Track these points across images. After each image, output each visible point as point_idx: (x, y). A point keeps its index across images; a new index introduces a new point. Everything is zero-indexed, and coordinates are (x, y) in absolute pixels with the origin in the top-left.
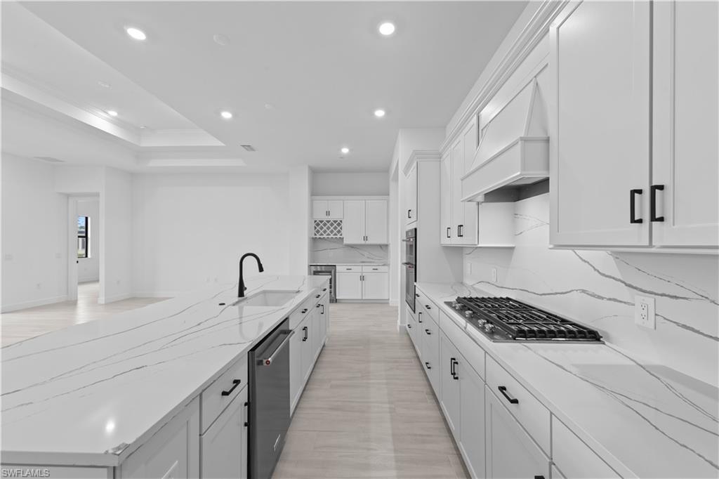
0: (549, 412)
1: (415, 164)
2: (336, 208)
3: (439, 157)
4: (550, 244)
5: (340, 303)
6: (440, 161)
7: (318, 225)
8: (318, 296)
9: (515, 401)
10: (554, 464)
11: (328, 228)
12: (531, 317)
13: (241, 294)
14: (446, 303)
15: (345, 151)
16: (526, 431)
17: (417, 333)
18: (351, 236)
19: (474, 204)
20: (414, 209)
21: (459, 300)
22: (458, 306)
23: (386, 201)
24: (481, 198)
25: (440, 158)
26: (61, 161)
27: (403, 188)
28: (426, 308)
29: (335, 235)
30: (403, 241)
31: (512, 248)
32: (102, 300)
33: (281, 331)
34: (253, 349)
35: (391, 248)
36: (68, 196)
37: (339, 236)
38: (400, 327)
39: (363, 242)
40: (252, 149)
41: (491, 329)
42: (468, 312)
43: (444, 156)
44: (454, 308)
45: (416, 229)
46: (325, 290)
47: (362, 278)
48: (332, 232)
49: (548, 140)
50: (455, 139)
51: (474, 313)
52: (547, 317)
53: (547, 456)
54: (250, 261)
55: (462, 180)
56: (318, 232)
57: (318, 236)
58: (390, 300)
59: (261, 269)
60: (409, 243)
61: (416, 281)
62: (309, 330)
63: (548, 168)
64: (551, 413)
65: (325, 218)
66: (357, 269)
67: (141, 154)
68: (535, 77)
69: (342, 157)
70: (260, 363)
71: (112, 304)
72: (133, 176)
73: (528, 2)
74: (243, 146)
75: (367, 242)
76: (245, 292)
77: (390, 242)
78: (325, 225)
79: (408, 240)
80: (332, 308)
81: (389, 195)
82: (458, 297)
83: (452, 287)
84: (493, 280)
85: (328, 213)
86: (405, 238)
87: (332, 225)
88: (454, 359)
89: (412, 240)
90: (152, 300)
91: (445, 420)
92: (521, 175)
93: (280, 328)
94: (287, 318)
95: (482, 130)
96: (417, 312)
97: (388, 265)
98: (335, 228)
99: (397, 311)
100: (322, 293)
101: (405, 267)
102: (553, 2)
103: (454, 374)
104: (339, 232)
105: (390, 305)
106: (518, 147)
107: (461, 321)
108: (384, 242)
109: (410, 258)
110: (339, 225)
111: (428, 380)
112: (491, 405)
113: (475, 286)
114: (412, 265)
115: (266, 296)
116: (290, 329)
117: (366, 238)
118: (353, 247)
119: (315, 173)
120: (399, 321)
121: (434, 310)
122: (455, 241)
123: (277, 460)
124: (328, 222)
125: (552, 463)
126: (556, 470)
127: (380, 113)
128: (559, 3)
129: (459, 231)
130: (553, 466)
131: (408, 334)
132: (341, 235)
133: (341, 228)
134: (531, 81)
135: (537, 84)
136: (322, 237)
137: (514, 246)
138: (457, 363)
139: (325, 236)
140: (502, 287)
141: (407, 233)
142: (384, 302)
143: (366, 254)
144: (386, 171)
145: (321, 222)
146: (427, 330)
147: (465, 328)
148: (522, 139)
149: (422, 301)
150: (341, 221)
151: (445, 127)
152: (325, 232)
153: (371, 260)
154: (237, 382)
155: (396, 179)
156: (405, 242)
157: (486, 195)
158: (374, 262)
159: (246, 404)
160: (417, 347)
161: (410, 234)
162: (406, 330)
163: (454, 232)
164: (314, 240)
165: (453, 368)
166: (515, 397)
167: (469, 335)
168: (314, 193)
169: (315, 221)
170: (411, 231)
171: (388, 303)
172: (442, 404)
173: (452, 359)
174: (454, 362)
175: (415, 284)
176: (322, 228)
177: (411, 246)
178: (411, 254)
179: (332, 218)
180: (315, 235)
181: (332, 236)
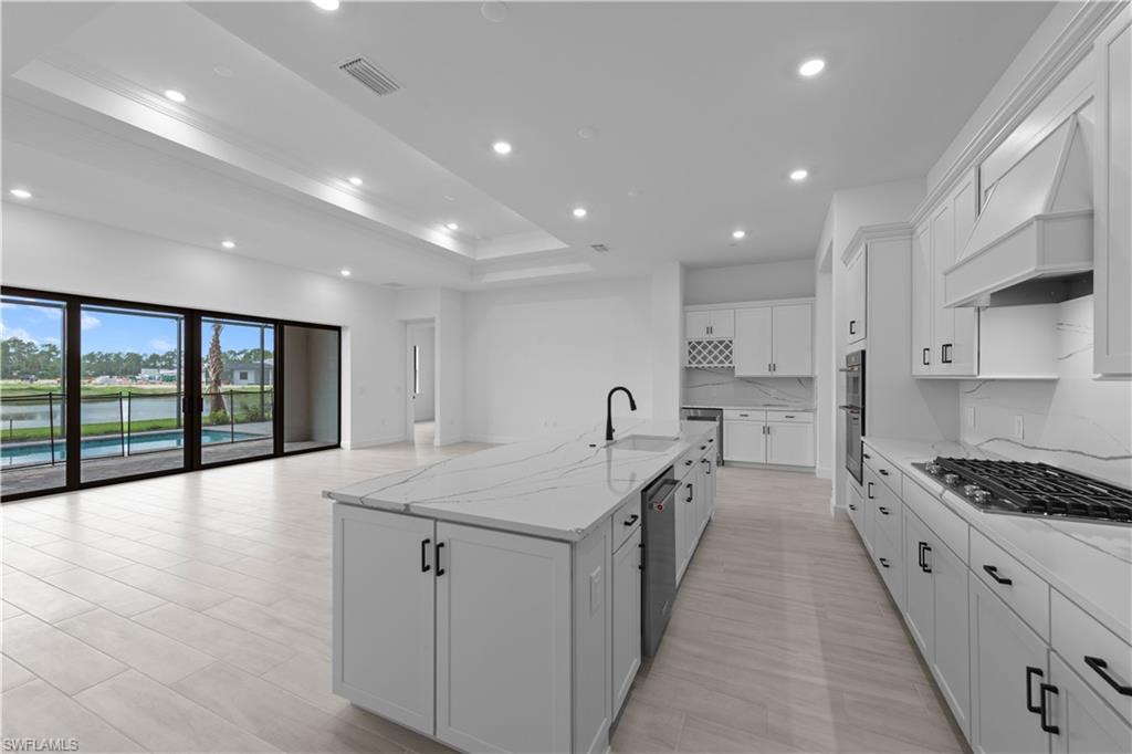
0: (1047, 586)
1: (862, 248)
2: (721, 322)
3: (910, 232)
4: (1095, 372)
5: (729, 466)
6: (911, 239)
7: (694, 348)
8: (703, 448)
9: (1008, 582)
10: (1055, 651)
11: (710, 352)
12: (1073, 489)
13: (609, 436)
14: (914, 464)
15: (739, 235)
16: (1021, 619)
17: (867, 519)
18: (747, 363)
19: (971, 311)
20: (860, 319)
21: (939, 461)
22: (935, 469)
23: (809, 307)
24: (985, 301)
25: (912, 234)
26: (400, 285)
27: (842, 285)
28: (880, 474)
29: (721, 362)
30: (841, 370)
31: (1053, 382)
32: (437, 442)
33: (665, 480)
34: (645, 490)
35: (819, 384)
36: (406, 323)
37: (727, 364)
38: (836, 508)
39: (767, 373)
40: (606, 249)
41: (986, 497)
42: (949, 477)
43: (919, 231)
44: (929, 472)
45: (863, 352)
46: (711, 441)
47: (767, 430)
48: (716, 358)
49: (1091, 215)
50: (940, 203)
51: (960, 477)
52: (1110, 492)
53: (1045, 641)
54: (620, 397)
55: (946, 274)
56: (694, 358)
57: (694, 365)
58: (818, 467)
59: (633, 407)
60: (852, 375)
61: (863, 434)
62: (694, 487)
63: (1091, 258)
64: (1050, 586)
65: (705, 337)
66: (758, 416)
67: (475, 268)
68: (1075, 113)
69: (735, 244)
70: (651, 506)
71: (446, 446)
72: (464, 296)
73: (1056, 3)
74: (594, 246)
75: (775, 374)
76: (614, 434)
77: (817, 374)
78: (705, 347)
79: (850, 369)
80: (719, 472)
81: (814, 296)
82: (938, 458)
83: (933, 447)
84: (1017, 436)
85: (710, 330)
86: (845, 367)
87: (716, 347)
88: (925, 544)
89: (856, 368)
90: (484, 445)
91: (913, 642)
92: (1036, 271)
93: (664, 477)
94: (672, 467)
95: (986, 191)
96: (866, 482)
97: (814, 411)
98: (721, 352)
99: (830, 486)
100: (709, 445)
101: (844, 412)
102: (1101, 3)
103: (924, 566)
104: (727, 357)
105: (818, 475)
106: (1033, 231)
107: (937, 487)
108: (806, 373)
109: (854, 398)
110: (727, 347)
111: (885, 587)
112: (978, 597)
113: (981, 447)
114: (857, 410)
115: (635, 441)
116: (676, 478)
117: (772, 367)
118: (749, 382)
119: (689, 271)
120: (833, 501)
121: (895, 475)
122: (938, 370)
123: (663, 633)
124: (710, 343)
125: (1051, 649)
126: (1057, 658)
127: (799, 175)
128: (1112, 4)
129: (944, 353)
130: (1052, 653)
131: (851, 522)
132: (731, 362)
133: (731, 353)
134: (1068, 119)
135: (1078, 124)
136: (700, 366)
137: (1055, 377)
138: (929, 549)
139: (705, 364)
140: (1035, 448)
141: (848, 357)
142: (808, 472)
143: (774, 392)
144: (809, 256)
145: (699, 343)
146: (881, 509)
147: (941, 495)
148: (1037, 218)
149: (873, 464)
150: (731, 342)
151: (925, 176)
152: (705, 358)
153: (781, 403)
154: (635, 517)
155: (828, 269)
156: (844, 373)
157: (993, 295)
158: (787, 406)
159: (640, 546)
160: (865, 539)
161: (853, 359)
162: (847, 514)
163: (936, 354)
164: (688, 372)
165: (922, 557)
166: (1007, 577)
167: (947, 506)
168: (688, 301)
169: (690, 343)
170: (856, 353)
171: (814, 473)
172: (908, 617)
173: (921, 543)
174: (924, 547)
175: (862, 438)
176: (699, 353)
177: (855, 379)
178: (856, 392)
179: (715, 337)
180: (690, 363)
181: (715, 364)
